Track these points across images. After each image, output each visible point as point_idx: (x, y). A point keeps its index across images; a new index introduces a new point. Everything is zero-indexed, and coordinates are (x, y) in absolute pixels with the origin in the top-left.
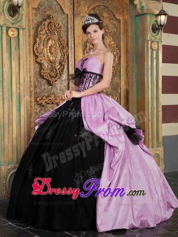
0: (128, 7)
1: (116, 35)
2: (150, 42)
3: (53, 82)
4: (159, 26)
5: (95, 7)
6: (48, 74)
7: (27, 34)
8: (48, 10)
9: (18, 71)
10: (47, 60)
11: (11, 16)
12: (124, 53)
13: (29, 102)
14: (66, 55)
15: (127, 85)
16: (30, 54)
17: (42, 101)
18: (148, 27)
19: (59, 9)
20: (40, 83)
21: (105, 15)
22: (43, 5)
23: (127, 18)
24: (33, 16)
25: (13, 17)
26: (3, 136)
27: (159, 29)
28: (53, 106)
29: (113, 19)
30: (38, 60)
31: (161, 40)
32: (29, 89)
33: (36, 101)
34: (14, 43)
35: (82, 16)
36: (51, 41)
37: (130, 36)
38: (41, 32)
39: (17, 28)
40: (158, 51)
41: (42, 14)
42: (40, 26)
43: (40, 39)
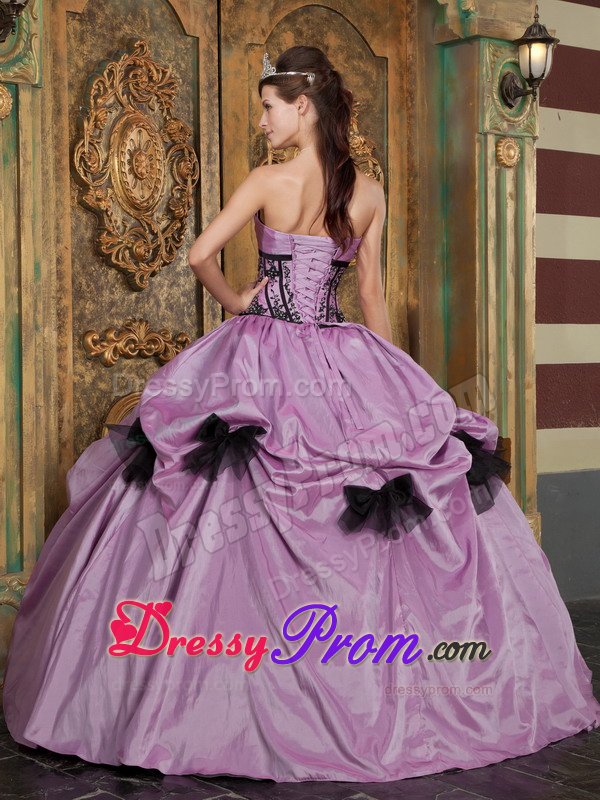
0: (414, 15)
1: (372, 111)
2: (491, 139)
3: (142, 278)
4: (524, 80)
5: (295, 13)
6: (125, 250)
7: (50, 105)
8: (126, 20)
9: (12, 235)
10: (120, 200)
12: (402, 175)
13: (55, 350)
14: (190, 182)
15: (411, 292)
16: (58, 179)
17: (103, 346)
18: (487, 86)
19: (167, 16)
20: (96, 283)
21: (332, 40)
22: (107, 2)
23: (410, 52)
24: (72, 41)
27: (524, 94)
28: (141, 366)
29: (360, 57)
30: (90, 200)
31: (534, 130)
32: (53, 302)
33: (81, 344)
35: (251, 45)
36: (136, 131)
37: (423, 117)
38: (99, 101)
39: (11, 83)
40: (523, 169)
41: (104, 36)
42: (97, 77)
43: (96, 126)
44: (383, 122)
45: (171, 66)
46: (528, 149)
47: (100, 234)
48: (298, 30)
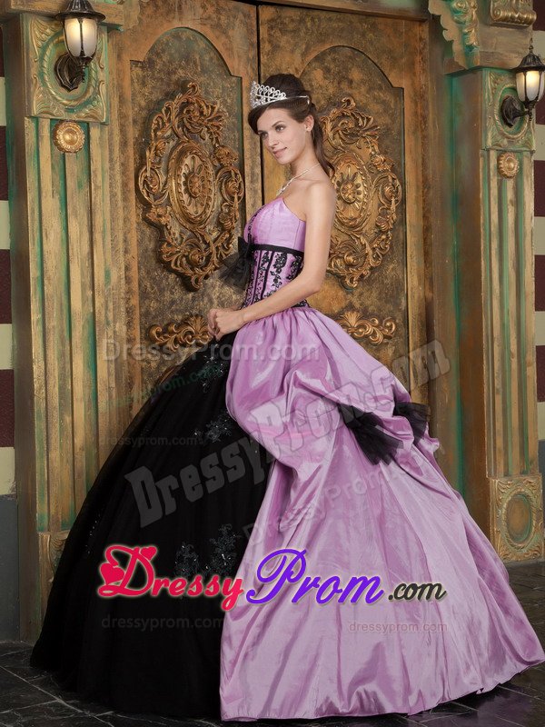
0: (426, 51)
1: (391, 134)
2: (493, 154)
3: (197, 281)
4: (521, 103)
5: (324, 53)
6: (182, 257)
7: (117, 139)
8: (180, 66)
9: (86, 248)
10: (178, 216)
11: (63, 86)
12: (418, 187)
13: (125, 341)
14: (236, 199)
15: (427, 287)
16: (125, 199)
17: (165, 338)
18: (489, 109)
19: (215, 61)
20: (158, 285)
21: (356, 75)
22: (163, 51)
23: (423, 82)
24: (136, 84)
25: (69, 90)
26: (45, 442)
27: (522, 115)
29: (380, 88)
30: (152, 216)
31: (531, 146)
32: (122, 302)
33: (147, 336)
34: (74, 167)
36: (189, 157)
37: (435, 138)
38: (159, 133)
39: (83, 122)
40: (522, 179)
41: (162, 79)
42: (156, 114)
43: (156, 154)
44: (400, 142)
45: (218, 102)
46: (526, 161)
47: (161, 246)
48: (326, 67)
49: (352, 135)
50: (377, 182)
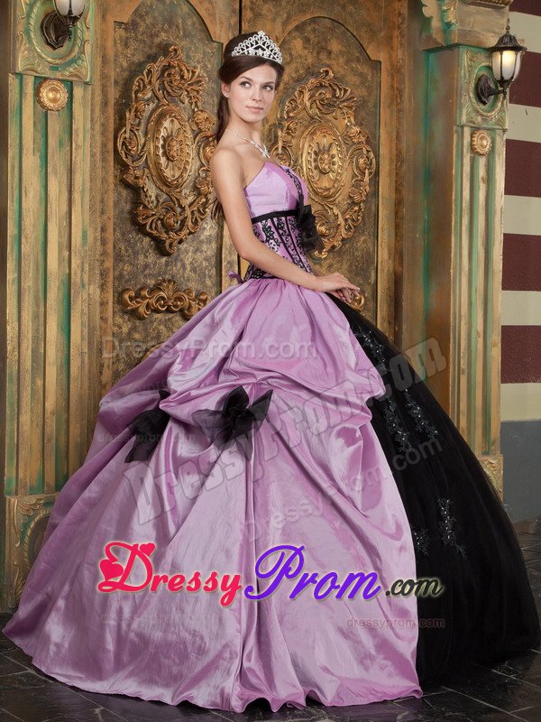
0: (404, 26)
1: (368, 106)
2: (467, 131)
3: (171, 245)
4: (496, 82)
5: (304, 24)
6: (157, 220)
7: (98, 99)
8: (163, 29)
9: (65, 208)
10: (155, 179)
11: (48, 44)
12: (391, 160)
13: (98, 304)
15: (397, 261)
16: (104, 160)
17: (138, 302)
18: (465, 86)
19: (197, 25)
20: (133, 248)
21: (335, 46)
22: (147, 13)
23: (400, 56)
24: (118, 45)
25: (54, 49)
26: (16, 405)
27: (496, 93)
28: (169, 319)
29: (358, 61)
30: (130, 180)
31: (504, 124)
32: (97, 264)
33: (119, 300)
34: (55, 126)
36: (169, 120)
37: (410, 111)
38: (140, 95)
39: (67, 81)
40: (494, 158)
41: (145, 42)
42: (138, 75)
43: (136, 116)
44: (376, 115)
46: (498, 140)
47: (138, 207)
48: (306, 37)
49: (329, 105)
50: (352, 154)
